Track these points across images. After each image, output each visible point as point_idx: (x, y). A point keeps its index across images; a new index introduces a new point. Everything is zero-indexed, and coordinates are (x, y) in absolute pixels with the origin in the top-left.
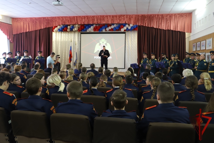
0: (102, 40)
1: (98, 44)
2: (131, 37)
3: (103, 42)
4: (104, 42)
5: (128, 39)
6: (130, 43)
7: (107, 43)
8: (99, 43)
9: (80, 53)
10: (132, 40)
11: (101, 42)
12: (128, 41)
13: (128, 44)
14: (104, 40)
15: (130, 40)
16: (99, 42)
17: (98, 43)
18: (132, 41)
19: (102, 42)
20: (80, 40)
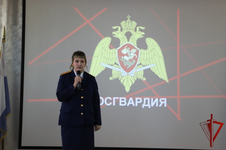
0: (123, 23)
1: (106, 41)
3: (128, 35)
4: (133, 32)
7: (146, 36)
8: (111, 36)
9: (19, 78)
11: (119, 35)
14: (134, 23)
16: (109, 33)
17: (105, 36)
19: (124, 32)
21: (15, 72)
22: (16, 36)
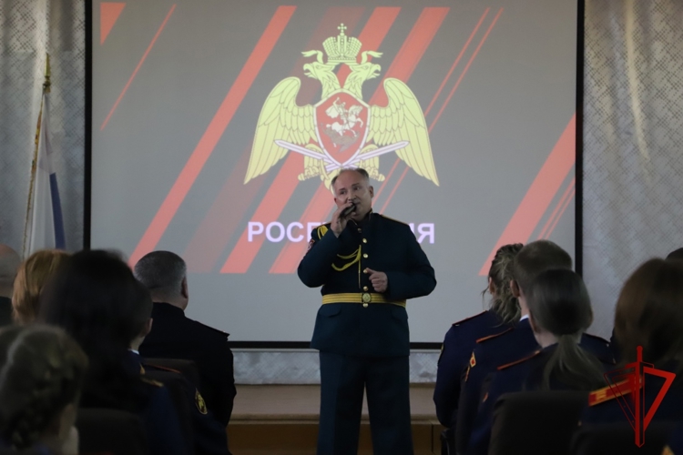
2: (643, 20)
5: (608, 34)
6: (634, 83)
10: (657, 47)
11: (319, 71)
12: (610, 62)
13: (612, 91)
14: (356, 44)
15: (631, 46)
16: (294, 66)
18: (648, 59)
20: (80, 36)
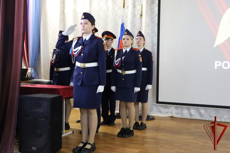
21: (153, 42)
22: (153, 13)
